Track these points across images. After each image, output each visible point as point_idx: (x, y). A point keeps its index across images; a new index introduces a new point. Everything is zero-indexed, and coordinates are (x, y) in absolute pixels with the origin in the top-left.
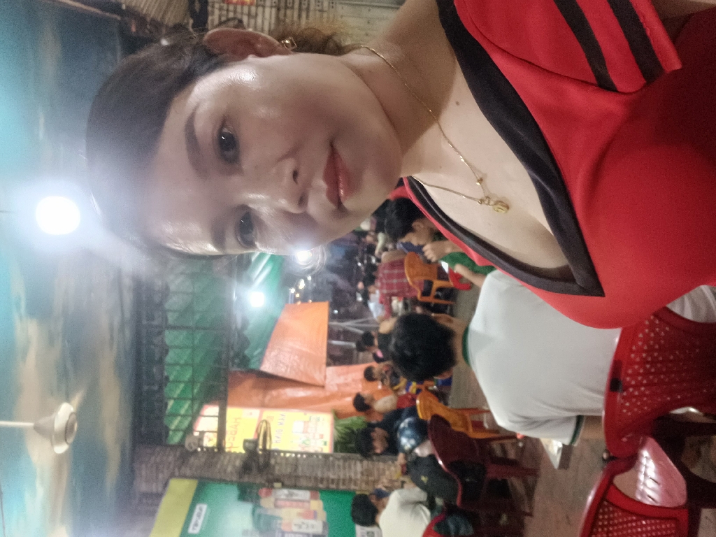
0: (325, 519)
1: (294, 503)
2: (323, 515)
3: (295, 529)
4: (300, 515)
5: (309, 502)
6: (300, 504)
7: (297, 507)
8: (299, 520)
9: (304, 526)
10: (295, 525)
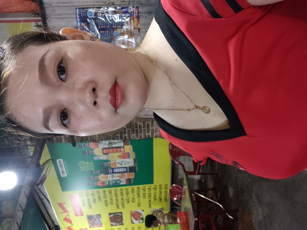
0: (134, 157)
1: (115, 150)
2: (133, 155)
3: (119, 166)
4: (120, 157)
5: (123, 147)
6: (118, 150)
7: (117, 152)
8: (119, 160)
9: (123, 163)
10: (118, 163)
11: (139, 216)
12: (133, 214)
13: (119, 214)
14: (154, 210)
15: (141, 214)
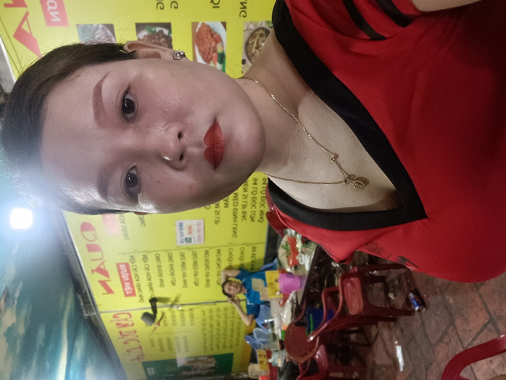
11: (213, 44)
12: (199, 33)
13: (161, 32)
14: (252, 27)
15: (218, 40)
